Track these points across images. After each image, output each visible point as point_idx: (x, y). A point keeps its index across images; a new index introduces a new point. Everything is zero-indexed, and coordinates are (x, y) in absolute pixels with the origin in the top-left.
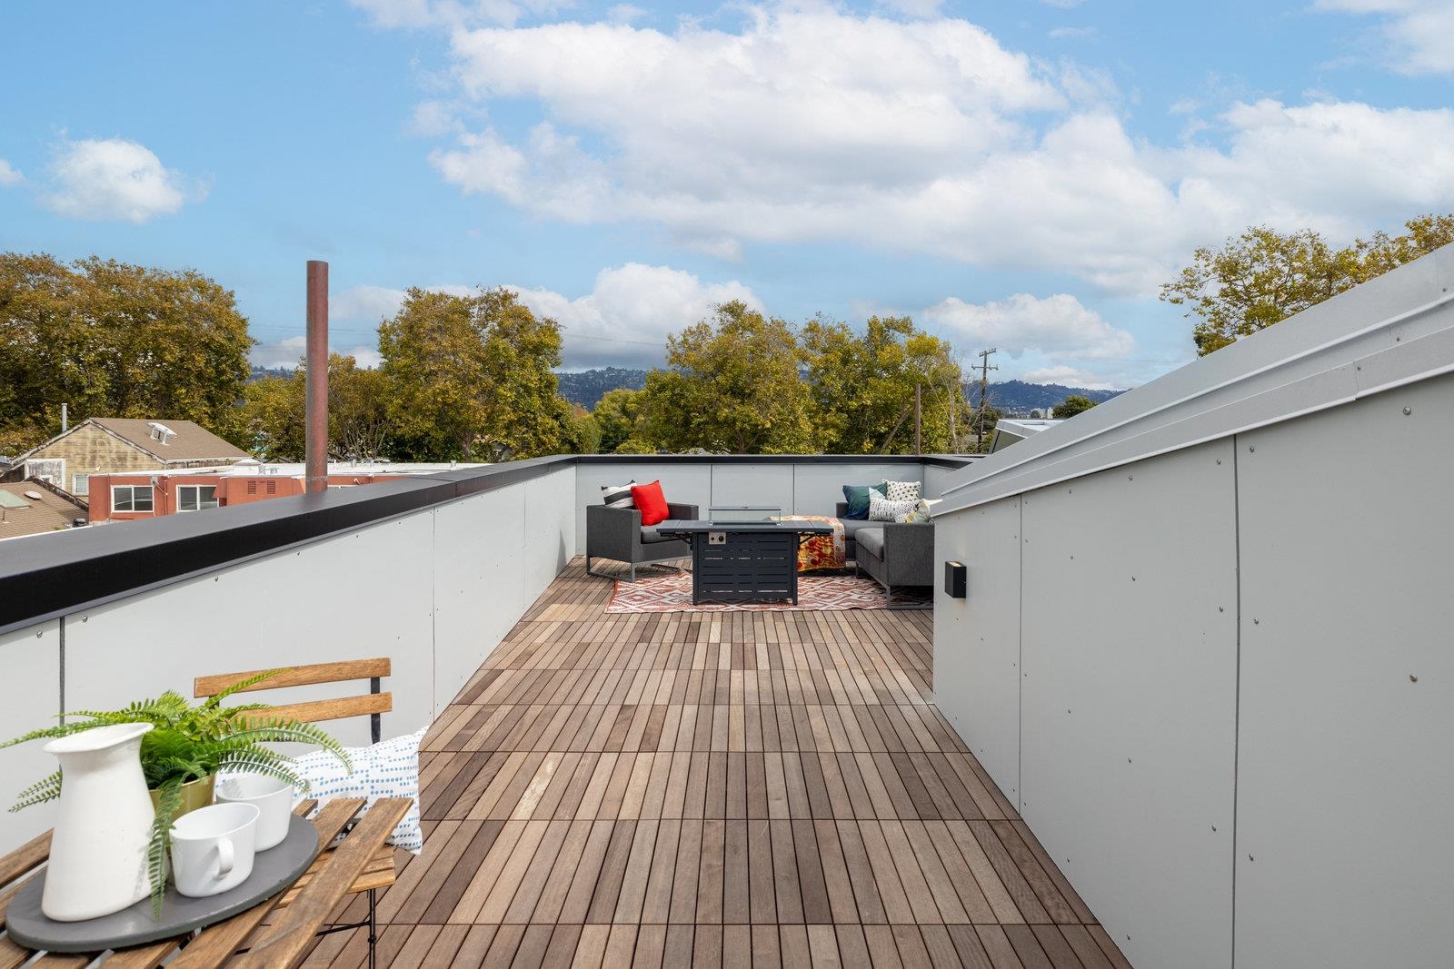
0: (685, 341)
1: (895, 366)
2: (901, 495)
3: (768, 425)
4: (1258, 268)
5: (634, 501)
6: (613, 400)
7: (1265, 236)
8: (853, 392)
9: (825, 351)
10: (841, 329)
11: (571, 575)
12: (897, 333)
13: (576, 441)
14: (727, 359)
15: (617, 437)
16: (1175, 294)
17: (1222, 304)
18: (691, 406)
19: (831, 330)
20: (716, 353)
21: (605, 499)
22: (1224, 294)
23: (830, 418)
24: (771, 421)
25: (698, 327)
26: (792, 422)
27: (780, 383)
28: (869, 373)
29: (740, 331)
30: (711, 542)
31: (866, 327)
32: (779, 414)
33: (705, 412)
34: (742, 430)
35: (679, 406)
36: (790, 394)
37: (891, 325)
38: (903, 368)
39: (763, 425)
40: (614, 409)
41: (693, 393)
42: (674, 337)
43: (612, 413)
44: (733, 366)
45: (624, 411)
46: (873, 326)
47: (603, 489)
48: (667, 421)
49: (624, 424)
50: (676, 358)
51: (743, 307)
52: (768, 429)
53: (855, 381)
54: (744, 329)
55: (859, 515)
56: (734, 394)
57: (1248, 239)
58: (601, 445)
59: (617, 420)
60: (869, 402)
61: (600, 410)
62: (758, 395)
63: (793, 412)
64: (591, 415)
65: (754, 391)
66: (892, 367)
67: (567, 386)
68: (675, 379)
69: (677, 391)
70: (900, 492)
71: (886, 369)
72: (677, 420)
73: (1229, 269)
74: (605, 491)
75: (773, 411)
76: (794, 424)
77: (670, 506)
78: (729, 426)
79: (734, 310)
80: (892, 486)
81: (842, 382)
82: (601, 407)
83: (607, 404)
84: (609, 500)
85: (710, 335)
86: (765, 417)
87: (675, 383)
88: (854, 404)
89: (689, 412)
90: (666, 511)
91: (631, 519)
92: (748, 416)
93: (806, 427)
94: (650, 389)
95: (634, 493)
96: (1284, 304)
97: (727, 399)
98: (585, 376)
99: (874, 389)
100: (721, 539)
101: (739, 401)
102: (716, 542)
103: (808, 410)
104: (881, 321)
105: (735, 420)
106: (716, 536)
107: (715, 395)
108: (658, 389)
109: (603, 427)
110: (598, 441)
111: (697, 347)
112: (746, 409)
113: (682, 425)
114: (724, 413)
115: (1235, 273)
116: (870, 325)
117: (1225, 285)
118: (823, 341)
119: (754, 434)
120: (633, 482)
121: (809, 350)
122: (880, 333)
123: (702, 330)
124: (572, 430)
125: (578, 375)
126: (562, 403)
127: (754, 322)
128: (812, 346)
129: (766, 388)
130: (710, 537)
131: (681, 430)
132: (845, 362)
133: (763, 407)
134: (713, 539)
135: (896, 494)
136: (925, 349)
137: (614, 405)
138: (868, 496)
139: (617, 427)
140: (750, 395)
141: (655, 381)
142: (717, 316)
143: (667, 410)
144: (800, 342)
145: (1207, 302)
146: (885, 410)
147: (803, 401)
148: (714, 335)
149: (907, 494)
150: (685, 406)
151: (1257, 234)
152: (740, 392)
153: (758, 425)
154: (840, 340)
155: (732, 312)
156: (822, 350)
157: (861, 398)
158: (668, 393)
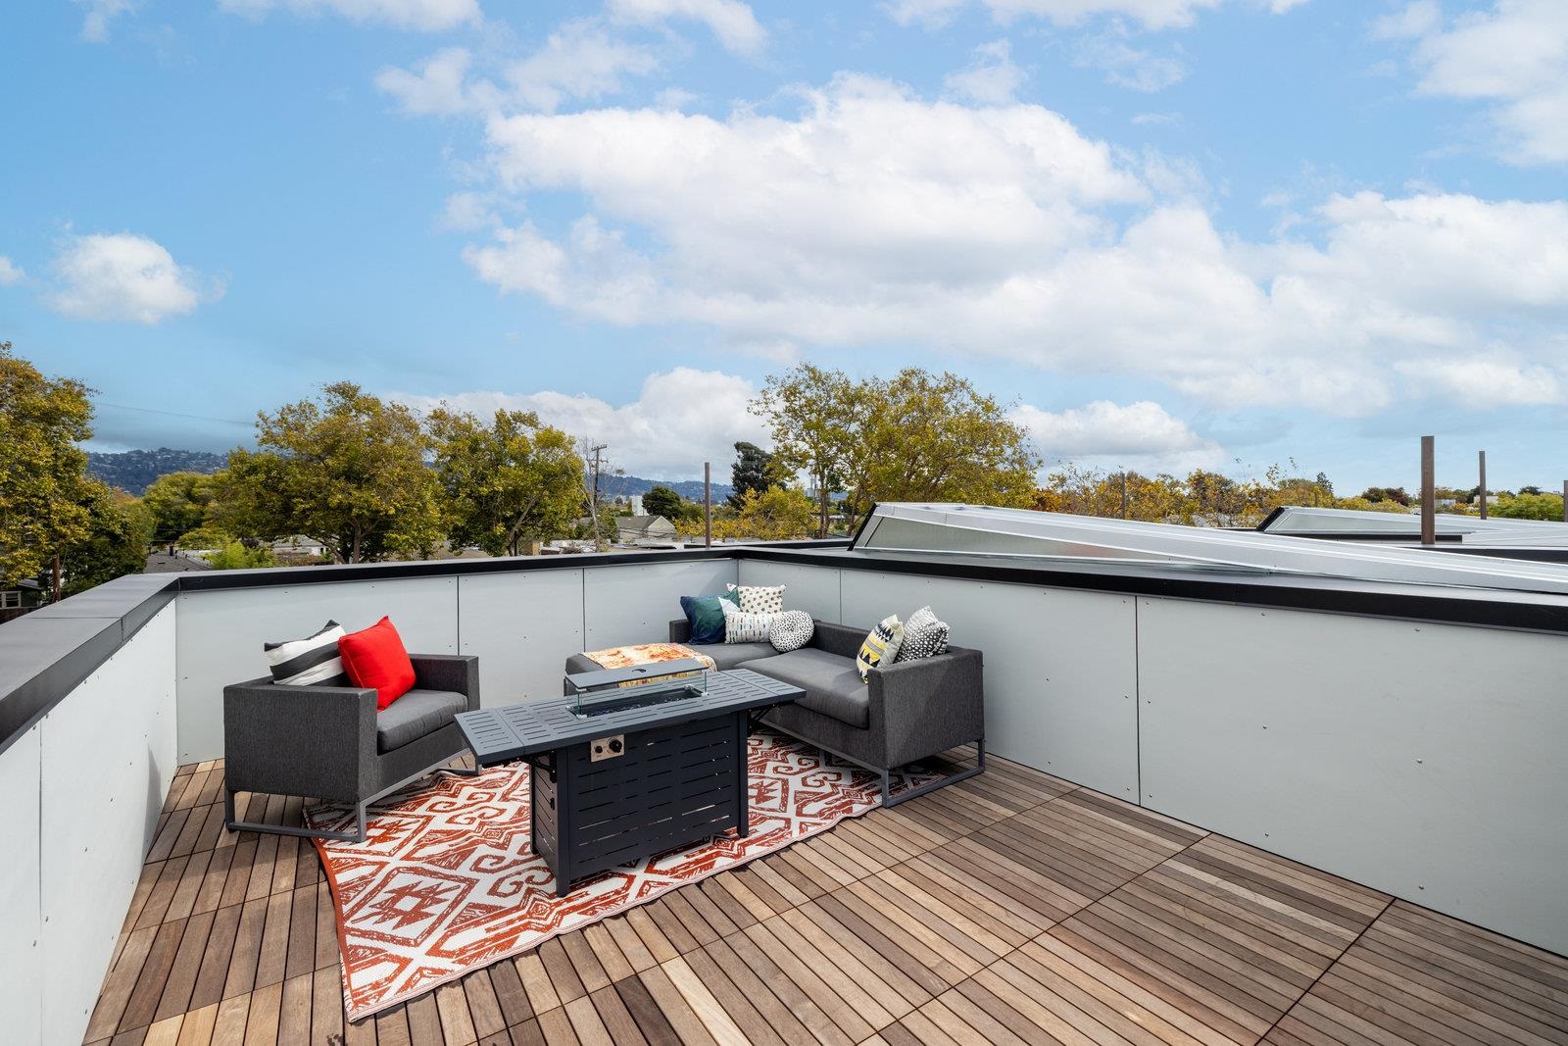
0: (283, 420)
1: (524, 456)
2: (763, 605)
3: (392, 511)
4: (808, 394)
5: (344, 665)
6: (173, 484)
7: (813, 371)
8: (483, 479)
9: (451, 438)
10: (467, 419)
11: (182, 847)
12: (523, 427)
13: (118, 531)
14: (339, 441)
15: (180, 525)
16: (756, 408)
17: (786, 419)
18: (292, 491)
19: (456, 420)
20: (324, 435)
21: (273, 668)
22: (787, 410)
23: (458, 503)
24: (395, 507)
25: (300, 405)
26: (419, 508)
27: (404, 468)
28: (497, 462)
29: (353, 413)
30: (595, 758)
31: (494, 418)
32: (404, 500)
33: (312, 497)
34: (358, 516)
35: (277, 491)
36: (416, 479)
37: (519, 418)
38: (531, 458)
39: (387, 511)
40: (175, 494)
41: (295, 477)
42: (267, 415)
43: (172, 498)
44: (347, 450)
45: (190, 496)
46: (500, 417)
47: (268, 648)
48: (260, 507)
49: (190, 511)
50: (269, 438)
51: (356, 390)
52: (392, 516)
53: (484, 468)
54: (359, 411)
55: (710, 637)
56: (348, 479)
57: (799, 371)
58: (155, 535)
59: (179, 507)
60: (501, 489)
61: (154, 495)
62: (379, 481)
63: (420, 497)
64: (139, 500)
65: (373, 475)
66: (521, 458)
67: (97, 468)
68: (270, 461)
69: (274, 473)
70: (762, 601)
71: (514, 458)
72: (273, 507)
73: (791, 393)
74: (275, 652)
75: (398, 496)
76: (423, 510)
77: (419, 664)
78: (343, 512)
79: (346, 391)
80: (745, 593)
81: (472, 469)
82: (155, 491)
83: (163, 488)
84: (284, 670)
85: (316, 415)
86: (389, 503)
87: (269, 466)
88: (484, 490)
89: (290, 498)
90: (409, 672)
91: (357, 710)
92: (367, 501)
93: (434, 512)
94: (235, 471)
95: (344, 650)
96: (825, 420)
97: (341, 483)
98: (127, 457)
99: (505, 476)
100: (615, 746)
101: (355, 485)
102: (607, 754)
103: (436, 496)
104: (508, 414)
105: (350, 507)
106: (604, 743)
107: (324, 480)
108: (247, 472)
109: (159, 514)
110: (150, 530)
111: (300, 428)
112: (366, 495)
113: (280, 512)
114: (336, 499)
115: (794, 395)
116: (497, 416)
117: (788, 404)
118: (449, 430)
119: (372, 521)
120: (332, 624)
121: (434, 437)
122: (506, 424)
123: (306, 409)
124: (112, 518)
125: (115, 456)
126: (96, 487)
127: (371, 406)
128: (439, 432)
129: (387, 473)
130: (594, 745)
131: (279, 517)
132: (473, 450)
133: (385, 492)
134: (599, 750)
135: (755, 603)
136: (552, 441)
137: (175, 489)
138: (720, 610)
139: (180, 515)
140: (368, 480)
141: (242, 462)
142: (324, 396)
143: (258, 495)
144: (425, 430)
145: (777, 416)
146: (514, 495)
147: (431, 487)
148: (321, 416)
149: (770, 602)
150: (284, 490)
151: (807, 368)
152: (353, 476)
153: (378, 512)
154: (467, 428)
155: (343, 393)
156: (449, 437)
157: (491, 484)
158: (262, 477)
